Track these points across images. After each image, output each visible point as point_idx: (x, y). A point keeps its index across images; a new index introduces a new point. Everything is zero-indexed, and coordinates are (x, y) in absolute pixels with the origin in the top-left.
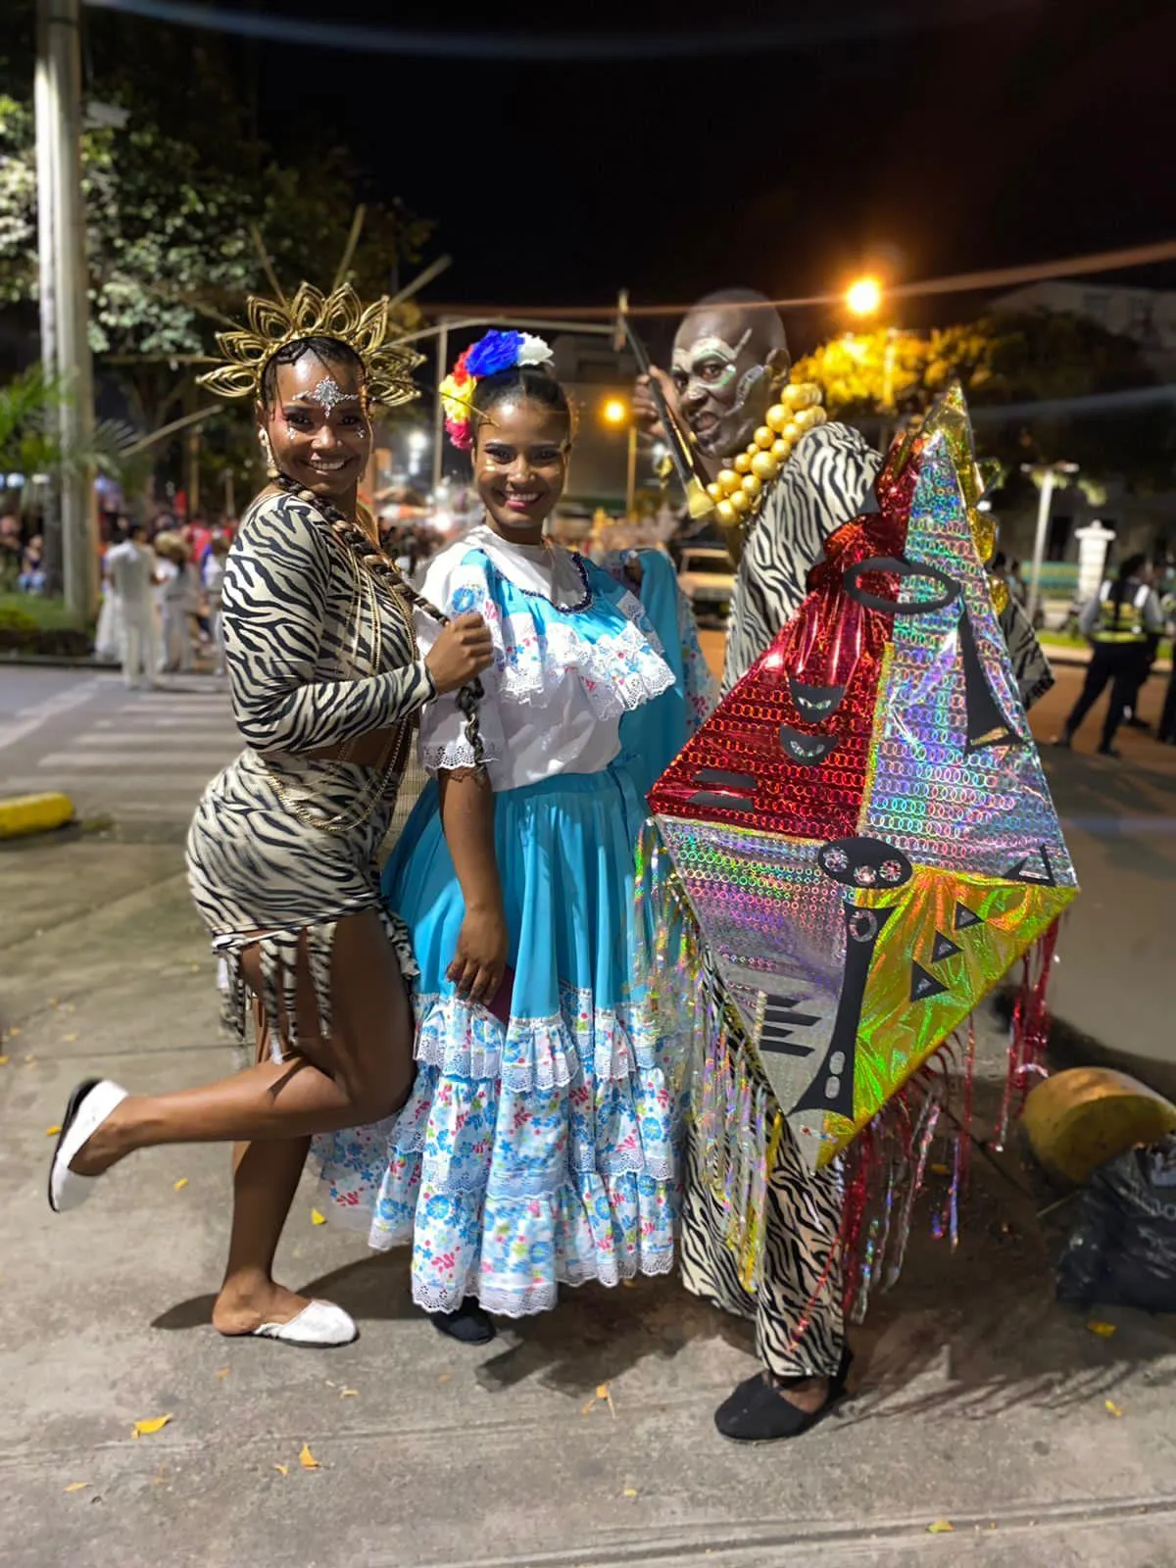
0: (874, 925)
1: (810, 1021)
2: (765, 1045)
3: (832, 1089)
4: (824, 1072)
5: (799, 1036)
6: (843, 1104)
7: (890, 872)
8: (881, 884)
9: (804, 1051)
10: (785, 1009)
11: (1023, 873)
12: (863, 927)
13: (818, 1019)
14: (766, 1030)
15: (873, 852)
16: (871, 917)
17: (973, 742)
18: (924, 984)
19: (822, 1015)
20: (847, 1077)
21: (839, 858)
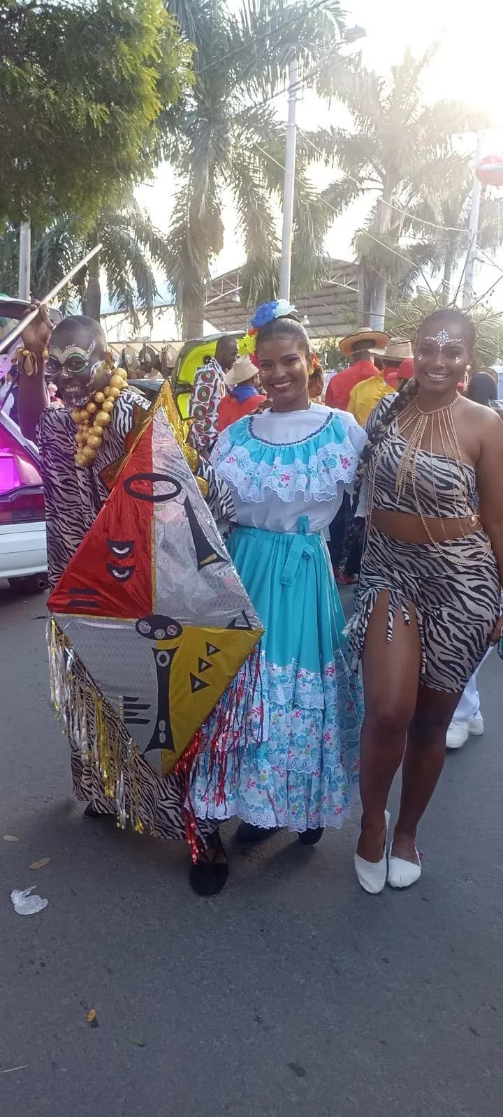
0: (168, 658)
1: (145, 707)
2: (127, 721)
3: (162, 737)
4: (157, 731)
5: (142, 715)
6: (169, 744)
7: (172, 630)
8: (168, 637)
9: (146, 722)
10: (134, 703)
11: (236, 625)
12: (163, 659)
13: (149, 706)
14: (126, 714)
15: (162, 622)
16: (166, 654)
17: (202, 563)
18: (197, 684)
19: (151, 703)
20: (168, 732)
21: (145, 627)
